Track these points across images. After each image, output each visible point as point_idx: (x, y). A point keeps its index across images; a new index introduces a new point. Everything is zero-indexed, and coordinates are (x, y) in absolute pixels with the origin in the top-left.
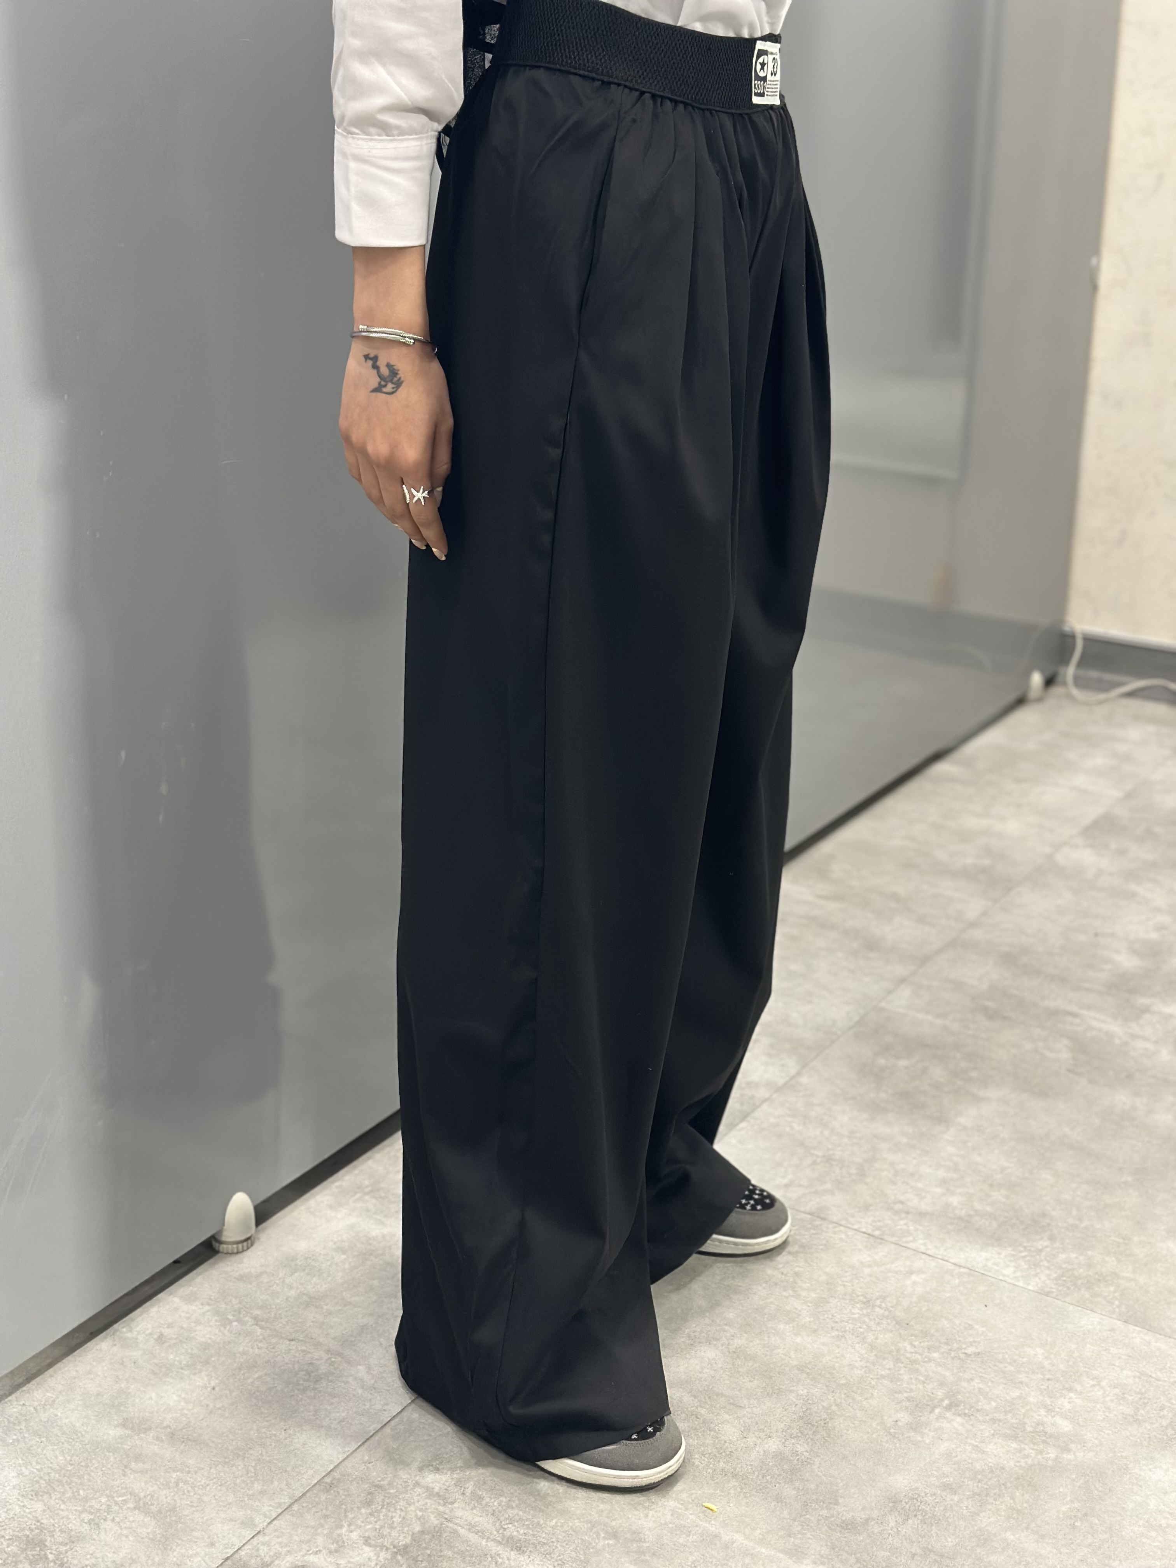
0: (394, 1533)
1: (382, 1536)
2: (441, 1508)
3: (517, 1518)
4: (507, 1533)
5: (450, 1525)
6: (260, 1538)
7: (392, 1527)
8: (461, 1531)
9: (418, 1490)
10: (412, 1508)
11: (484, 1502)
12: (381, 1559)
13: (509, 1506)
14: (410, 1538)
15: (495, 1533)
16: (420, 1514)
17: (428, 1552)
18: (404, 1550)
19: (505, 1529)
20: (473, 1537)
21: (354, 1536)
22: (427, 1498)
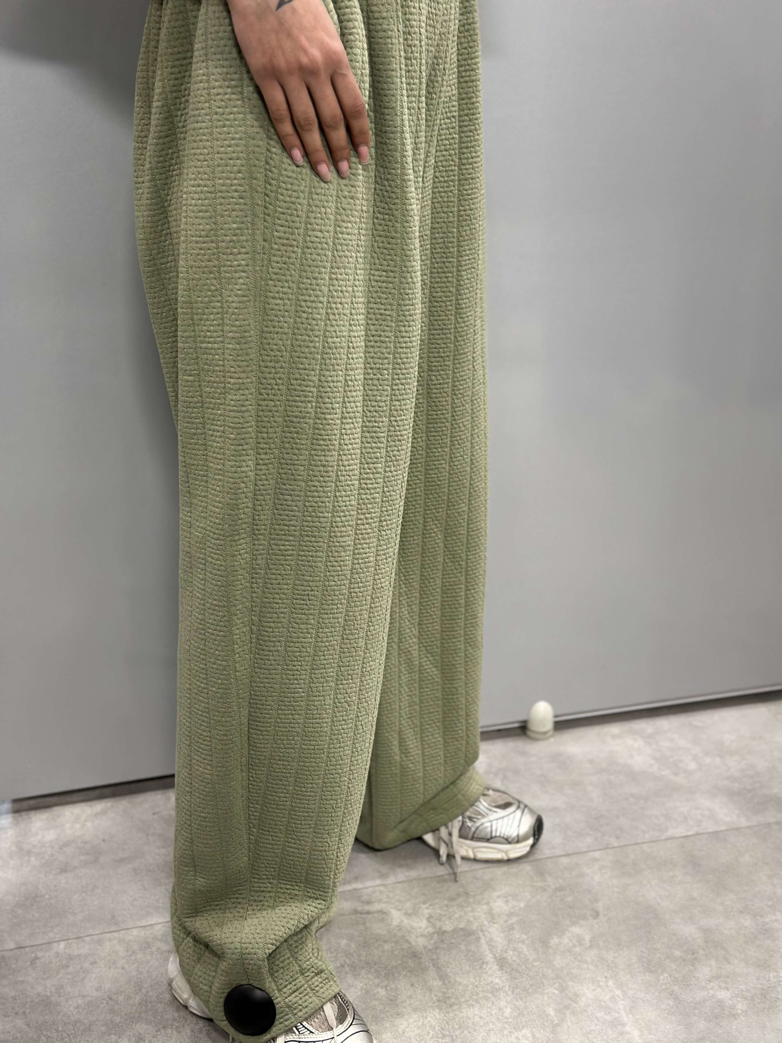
0: (447, 922)
1: (440, 920)
2: (486, 923)
3: (520, 950)
4: (505, 955)
5: (481, 934)
6: (382, 888)
7: (450, 918)
8: (483, 941)
9: (485, 907)
10: (471, 914)
11: (511, 932)
12: (426, 931)
13: (523, 942)
14: (452, 928)
15: (499, 951)
16: (472, 919)
17: (453, 941)
18: (441, 933)
19: (506, 952)
20: (485, 947)
21: (427, 911)
22: (485, 913)
